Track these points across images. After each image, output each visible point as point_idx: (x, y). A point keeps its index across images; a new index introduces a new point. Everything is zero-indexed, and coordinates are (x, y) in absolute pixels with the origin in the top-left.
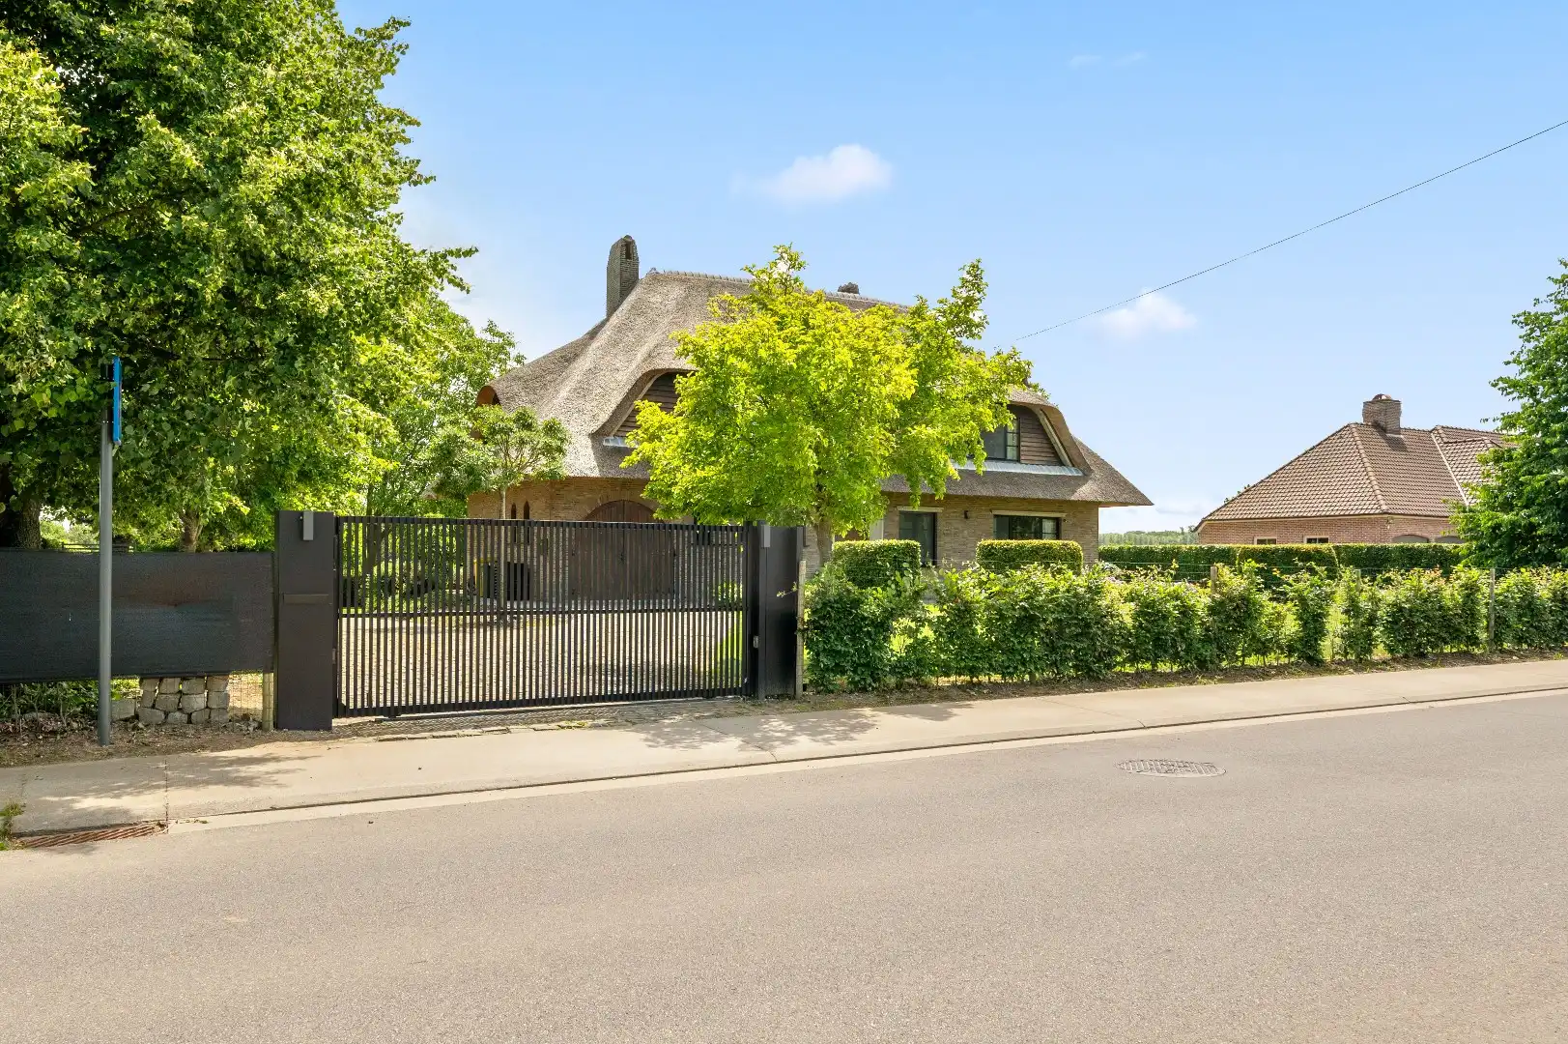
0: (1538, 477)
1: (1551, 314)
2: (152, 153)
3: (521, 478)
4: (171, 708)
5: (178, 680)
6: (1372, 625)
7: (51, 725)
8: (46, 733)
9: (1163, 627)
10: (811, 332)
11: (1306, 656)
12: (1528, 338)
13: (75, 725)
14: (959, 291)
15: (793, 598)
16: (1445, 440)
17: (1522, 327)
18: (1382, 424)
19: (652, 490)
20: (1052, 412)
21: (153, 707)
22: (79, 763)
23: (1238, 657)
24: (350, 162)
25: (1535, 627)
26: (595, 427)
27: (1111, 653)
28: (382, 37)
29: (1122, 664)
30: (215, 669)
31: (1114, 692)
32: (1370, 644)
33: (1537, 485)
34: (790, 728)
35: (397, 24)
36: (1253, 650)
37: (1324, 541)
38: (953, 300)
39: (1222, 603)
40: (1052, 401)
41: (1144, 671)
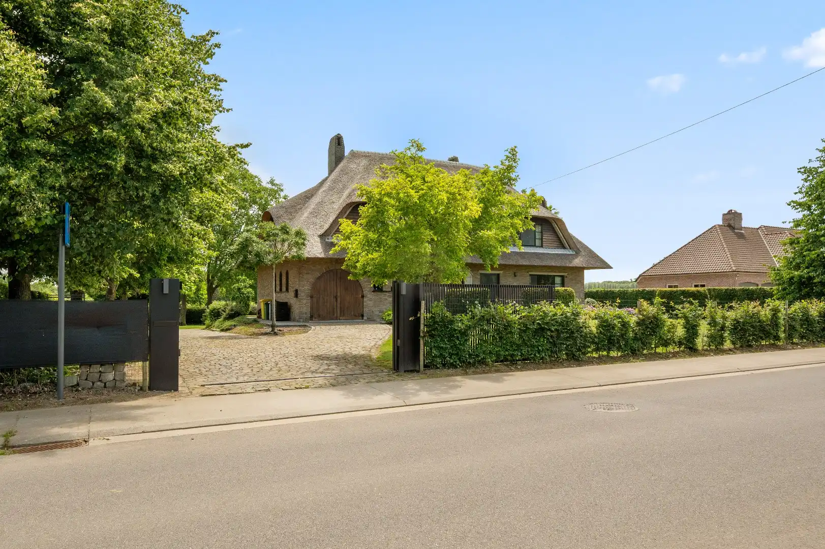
0: (813, 252)
1: (818, 167)
2: (88, 100)
3: (284, 258)
4: (95, 380)
5: (99, 366)
6: (724, 331)
7: (33, 390)
8: (30, 393)
9: (612, 333)
10: (426, 184)
11: (689, 347)
12: (806, 180)
13: (46, 389)
14: (504, 162)
15: (418, 320)
16: (766, 233)
17: (803, 175)
18: (733, 225)
19: (347, 265)
20: (559, 222)
21: (86, 379)
22: (47, 409)
23: (652, 348)
24: (186, 102)
25: (810, 331)
26: (322, 231)
27: (585, 347)
28: (205, 40)
29: (592, 352)
30: (118, 359)
31: (587, 367)
32: (722, 341)
33: (813, 257)
34: (417, 387)
35: (212, 34)
36: (661, 344)
37: (703, 286)
38: (501, 167)
39: (643, 320)
40: (559, 216)
41: (603, 356)
